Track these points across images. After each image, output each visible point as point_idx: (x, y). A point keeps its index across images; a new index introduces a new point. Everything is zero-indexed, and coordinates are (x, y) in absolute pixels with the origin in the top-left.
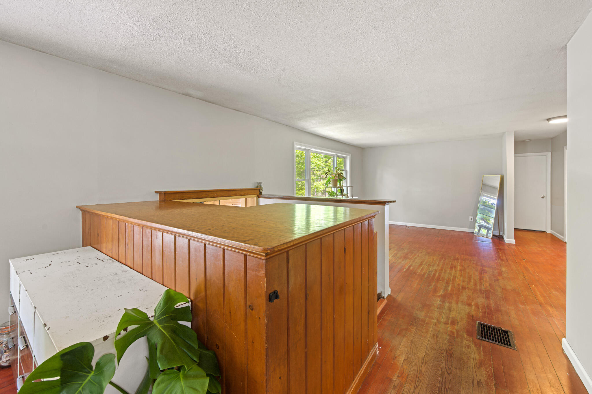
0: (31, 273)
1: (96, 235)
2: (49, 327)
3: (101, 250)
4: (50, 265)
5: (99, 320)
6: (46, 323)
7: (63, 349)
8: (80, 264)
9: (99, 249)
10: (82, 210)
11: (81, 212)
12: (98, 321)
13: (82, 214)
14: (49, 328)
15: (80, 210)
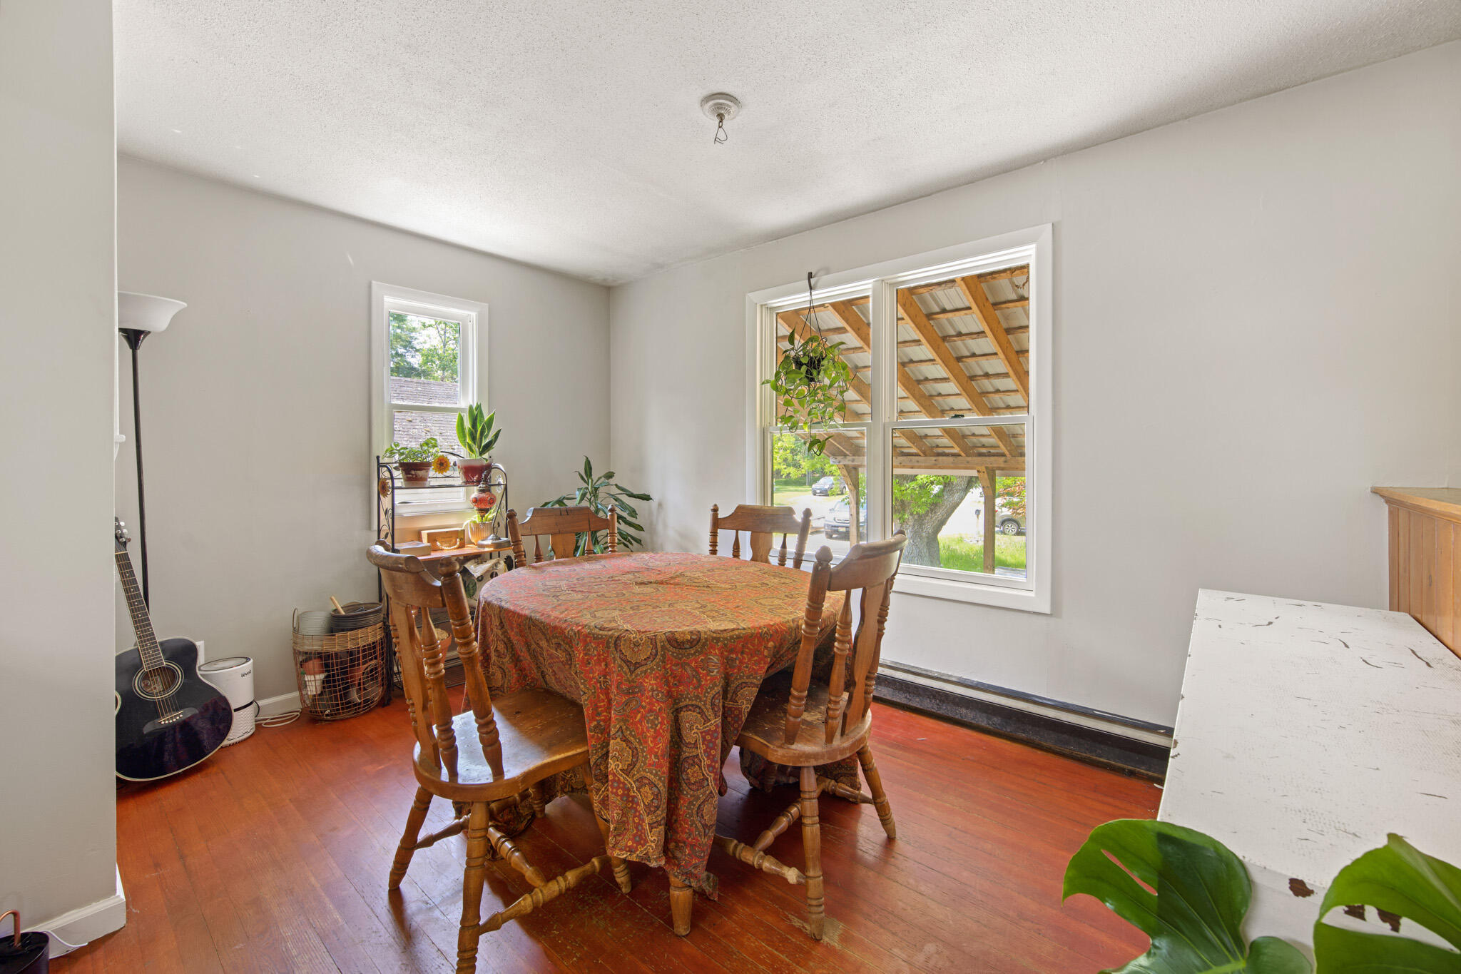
0: (1220, 626)
1: (1425, 581)
2: (1179, 754)
3: (1439, 633)
4: (1270, 623)
5: (1307, 821)
6: (1178, 741)
7: (1171, 822)
8: (1347, 646)
9: (1432, 627)
10: (1389, 501)
11: (1386, 508)
12: (1304, 822)
13: (1391, 513)
14: (1176, 756)
15: (1383, 500)
